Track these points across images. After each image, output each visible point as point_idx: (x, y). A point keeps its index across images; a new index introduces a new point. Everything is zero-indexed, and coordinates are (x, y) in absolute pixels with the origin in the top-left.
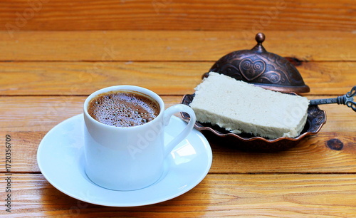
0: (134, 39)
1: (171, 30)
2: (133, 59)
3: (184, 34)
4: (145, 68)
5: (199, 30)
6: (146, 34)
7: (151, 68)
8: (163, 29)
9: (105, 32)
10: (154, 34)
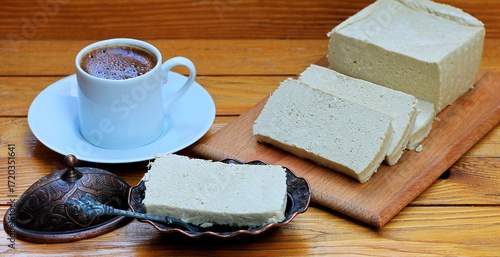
0: (207, 49)
1: (252, 38)
2: (207, 73)
3: (266, 43)
4: (220, 83)
5: (284, 39)
6: (222, 42)
7: (226, 83)
8: (242, 38)
9: (173, 41)
10: (231, 43)
